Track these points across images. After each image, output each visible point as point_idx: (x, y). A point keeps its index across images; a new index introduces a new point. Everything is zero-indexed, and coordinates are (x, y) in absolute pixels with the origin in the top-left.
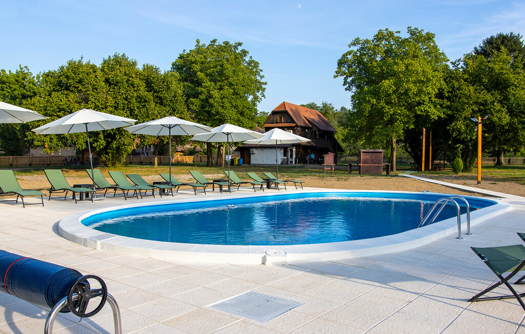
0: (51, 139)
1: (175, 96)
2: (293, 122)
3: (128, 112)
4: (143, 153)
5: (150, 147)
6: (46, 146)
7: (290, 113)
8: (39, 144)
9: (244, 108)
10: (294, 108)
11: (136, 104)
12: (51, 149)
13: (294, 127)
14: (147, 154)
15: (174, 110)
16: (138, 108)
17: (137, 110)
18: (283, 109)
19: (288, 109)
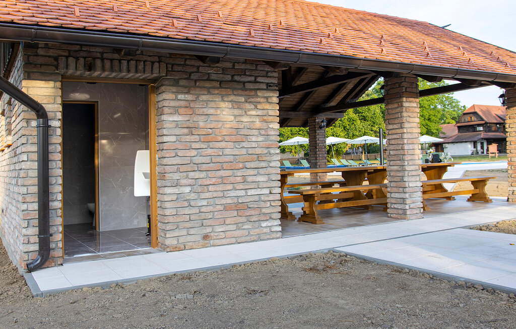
0: (295, 147)
1: (374, 114)
2: (482, 120)
3: (343, 128)
4: (353, 153)
5: (358, 148)
6: (293, 152)
7: (480, 113)
8: (289, 150)
9: (430, 116)
10: (484, 109)
11: (347, 123)
12: (295, 153)
13: (484, 124)
14: (357, 153)
15: (374, 123)
16: (349, 125)
17: (348, 126)
18: (472, 111)
19: (477, 110)
